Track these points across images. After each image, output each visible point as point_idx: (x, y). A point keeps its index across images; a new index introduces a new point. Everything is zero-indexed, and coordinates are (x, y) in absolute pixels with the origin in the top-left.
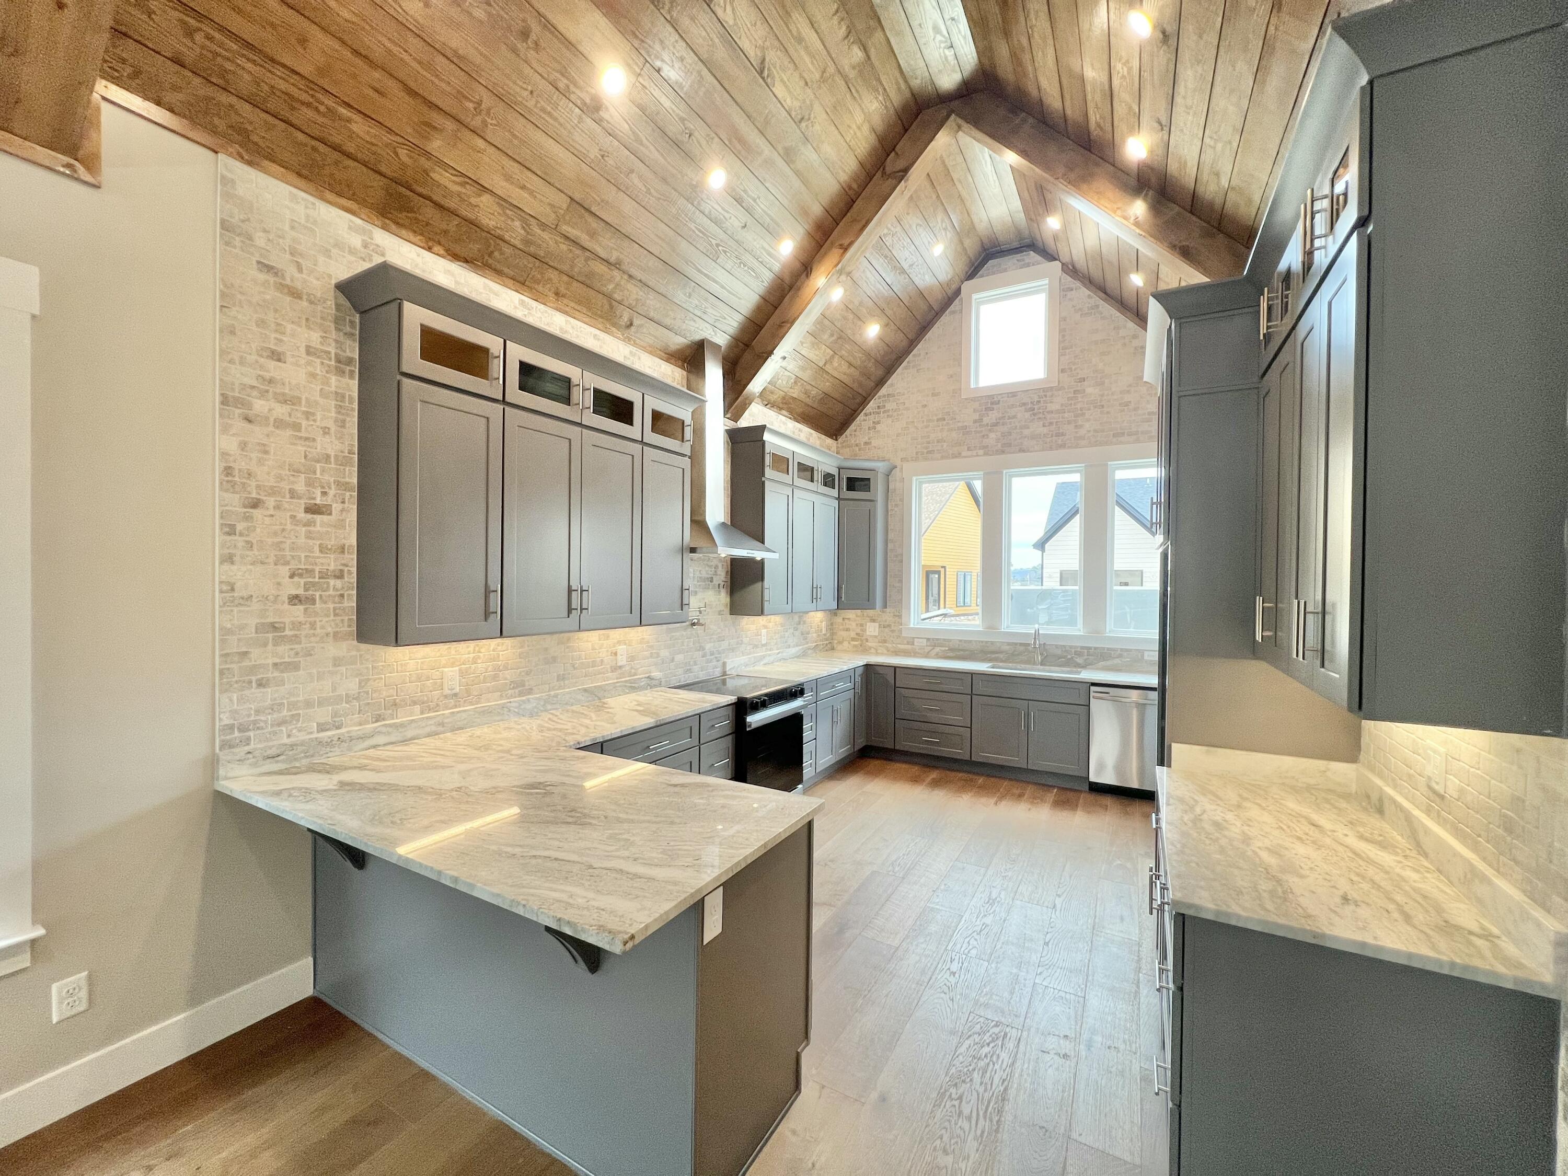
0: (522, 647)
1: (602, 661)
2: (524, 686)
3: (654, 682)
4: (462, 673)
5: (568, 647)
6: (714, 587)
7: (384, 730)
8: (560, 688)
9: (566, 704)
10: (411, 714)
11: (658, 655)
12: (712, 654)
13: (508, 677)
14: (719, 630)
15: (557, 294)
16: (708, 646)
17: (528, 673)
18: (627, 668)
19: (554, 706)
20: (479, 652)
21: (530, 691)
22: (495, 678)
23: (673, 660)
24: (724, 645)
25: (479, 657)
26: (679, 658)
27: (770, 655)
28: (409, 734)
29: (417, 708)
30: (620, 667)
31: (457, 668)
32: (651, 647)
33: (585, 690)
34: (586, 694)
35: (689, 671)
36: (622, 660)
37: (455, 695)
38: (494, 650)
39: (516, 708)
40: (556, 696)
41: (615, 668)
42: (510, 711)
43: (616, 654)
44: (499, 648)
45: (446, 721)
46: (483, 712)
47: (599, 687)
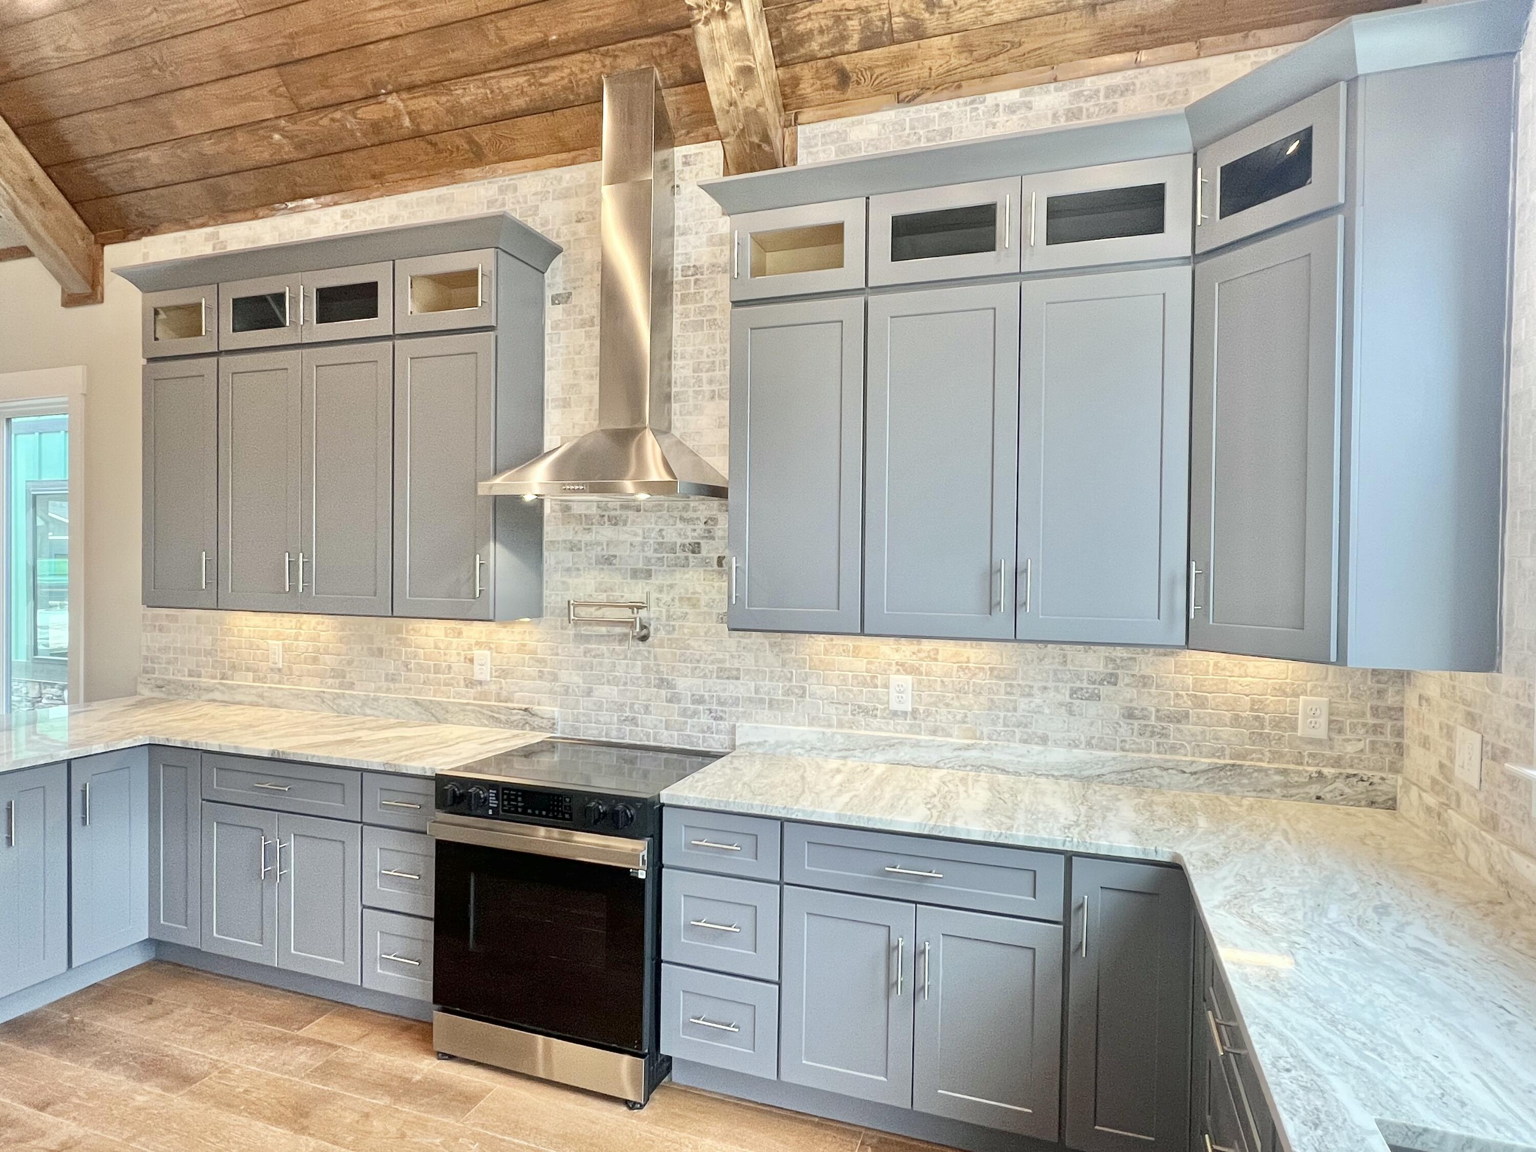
0: (343, 630)
1: (450, 667)
2: (344, 677)
3: (536, 721)
4: (286, 649)
5: (398, 639)
6: (705, 563)
7: (221, 688)
8: (388, 690)
9: (390, 714)
10: (246, 680)
11: (555, 678)
12: (700, 701)
13: (329, 663)
14: (720, 656)
15: (374, 177)
16: (683, 684)
17: (350, 663)
18: (493, 688)
19: (375, 712)
20: (300, 628)
21: (351, 686)
22: (315, 660)
23: (589, 693)
24: (742, 688)
25: (300, 634)
26: (605, 691)
27: (917, 745)
28: (239, 698)
29: (251, 675)
30: (480, 683)
31: (280, 642)
32: (542, 661)
33: (416, 702)
34: (419, 709)
35: (633, 721)
36: (482, 672)
37: (280, 670)
38: (314, 629)
39: (329, 700)
40: (376, 699)
41: (471, 683)
42: (323, 702)
43: (471, 661)
44: (319, 627)
45: (266, 694)
46: (297, 695)
47: (439, 703)
